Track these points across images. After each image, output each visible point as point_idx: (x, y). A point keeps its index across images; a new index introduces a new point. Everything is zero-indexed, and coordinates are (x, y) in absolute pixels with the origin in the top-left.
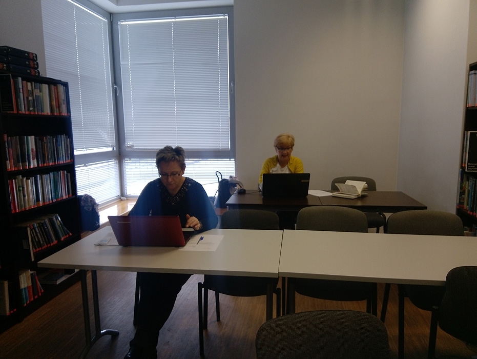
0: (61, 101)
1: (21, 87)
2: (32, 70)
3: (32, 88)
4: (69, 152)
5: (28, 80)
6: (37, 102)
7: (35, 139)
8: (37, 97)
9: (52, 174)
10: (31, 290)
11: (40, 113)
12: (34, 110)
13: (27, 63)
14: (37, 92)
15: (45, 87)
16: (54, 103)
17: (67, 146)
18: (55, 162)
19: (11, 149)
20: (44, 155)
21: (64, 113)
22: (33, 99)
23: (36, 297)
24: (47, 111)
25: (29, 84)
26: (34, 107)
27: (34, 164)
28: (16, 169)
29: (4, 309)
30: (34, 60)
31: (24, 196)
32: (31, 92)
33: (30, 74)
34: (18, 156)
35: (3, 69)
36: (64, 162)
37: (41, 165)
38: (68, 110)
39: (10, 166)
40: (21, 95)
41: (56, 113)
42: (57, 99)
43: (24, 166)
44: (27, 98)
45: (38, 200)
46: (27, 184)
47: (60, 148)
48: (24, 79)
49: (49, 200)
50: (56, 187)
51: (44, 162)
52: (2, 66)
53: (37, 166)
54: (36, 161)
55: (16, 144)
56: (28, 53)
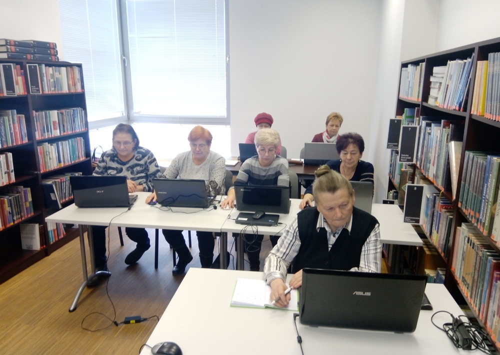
0: (76, 80)
1: (44, 71)
2: (53, 57)
3: (53, 72)
5: (50, 66)
6: (57, 83)
7: (58, 113)
8: (57, 79)
9: (70, 141)
10: (56, 232)
11: (60, 92)
12: (55, 90)
13: (49, 52)
14: (57, 75)
15: (63, 69)
16: (71, 82)
17: (82, 117)
18: (73, 131)
19: (38, 123)
20: (64, 126)
21: (79, 90)
22: (55, 82)
23: (60, 237)
24: (65, 90)
25: (51, 69)
26: (55, 87)
27: (57, 133)
28: (43, 138)
29: (37, 245)
30: (54, 49)
31: (50, 159)
32: (53, 76)
33: (51, 61)
34: (44, 127)
35: (31, 60)
36: (80, 130)
37: (62, 134)
38: (83, 87)
39: (38, 136)
40: (45, 78)
41: (73, 91)
42: (73, 79)
43: (48, 135)
44: (49, 80)
45: (60, 162)
46: (51, 149)
47: (76, 119)
48: (46, 65)
49: (68, 162)
50: (73, 151)
51: (64, 132)
52: (29, 56)
53: (59, 135)
54: (58, 130)
55: (42, 119)
56: (49, 43)
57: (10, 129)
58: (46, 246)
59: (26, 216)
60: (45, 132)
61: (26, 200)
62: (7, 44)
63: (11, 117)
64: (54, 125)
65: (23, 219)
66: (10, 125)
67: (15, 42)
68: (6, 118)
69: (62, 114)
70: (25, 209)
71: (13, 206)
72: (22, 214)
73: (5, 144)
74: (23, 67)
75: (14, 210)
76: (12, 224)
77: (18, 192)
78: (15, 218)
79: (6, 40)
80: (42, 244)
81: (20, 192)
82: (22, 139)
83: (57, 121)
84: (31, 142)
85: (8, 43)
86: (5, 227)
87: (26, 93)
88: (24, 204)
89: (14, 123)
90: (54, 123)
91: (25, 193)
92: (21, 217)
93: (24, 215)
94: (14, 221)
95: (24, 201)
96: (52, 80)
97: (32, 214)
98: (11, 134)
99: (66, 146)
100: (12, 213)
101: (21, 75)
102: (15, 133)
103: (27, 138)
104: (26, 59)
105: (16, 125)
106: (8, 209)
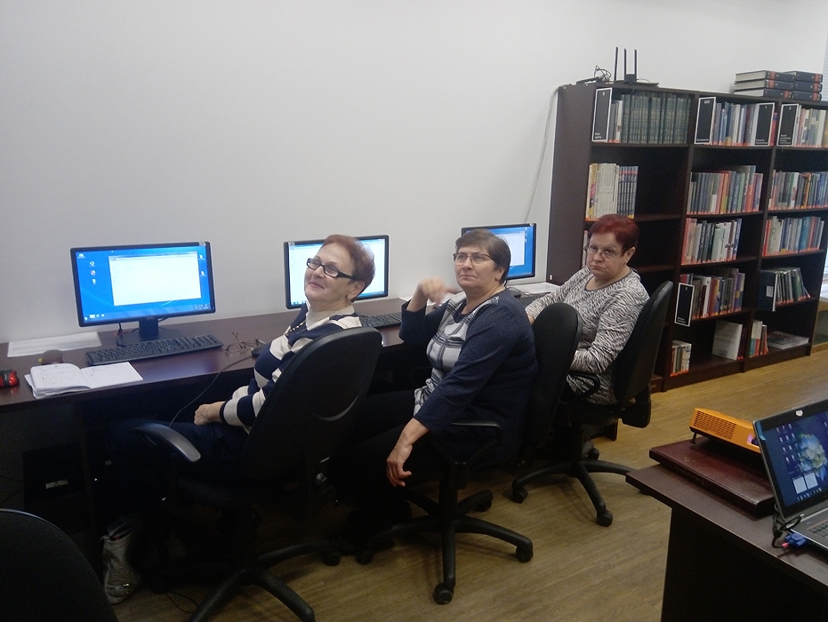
1: (799, 116)
2: (815, 94)
3: (809, 117)
5: (805, 107)
6: (810, 134)
7: (799, 176)
8: (813, 127)
10: (759, 344)
11: (811, 146)
12: (805, 143)
13: (811, 87)
14: (813, 121)
15: (823, 113)
18: (813, 205)
19: (776, 187)
20: (804, 196)
22: (808, 130)
23: (761, 353)
24: (818, 144)
25: (808, 111)
26: (807, 139)
27: (791, 206)
28: (775, 209)
29: (733, 353)
30: (819, 83)
31: (774, 240)
33: (811, 100)
35: (788, 98)
37: (797, 208)
39: (771, 206)
40: (797, 125)
44: (802, 128)
45: (783, 246)
46: (779, 226)
47: (821, 188)
49: (795, 249)
50: (804, 235)
51: (801, 205)
52: (787, 94)
53: (793, 208)
54: (793, 203)
55: (782, 182)
56: (814, 75)
57: (744, 191)
58: (744, 358)
59: (732, 310)
60: (780, 202)
61: (738, 289)
62: (766, 78)
63: (749, 174)
65: (729, 311)
66: (744, 185)
67: (776, 73)
68: (744, 175)
69: (806, 178)
70: (734, 300)
71: (723, 291)
72: (730, 305)
73: (734, 208)
74: (777, 110)
75: (723, 297)
76: (717, 314)
77: (731, 276)
78: (721, 308)
79: (767, 72)
80: (739, 355)
81: (732, 276)
82: (753, 207)
83: (796, 188)
84: (761, 212)
85: (768, 75)
86: (710, 315)
87: (772, 145)
88: (735, 293)
89: (750, 183)
91: (739, 279)
92: (728, 309)
93: (731, 307)
94: (720, 311)
95: (734, 289)
96: (805, 129)
97: (740, 309)
98: (743, 196)
99: (796, 226)
100: (720, 301)
102: (748, 197)
103: (758, 206)
104: (783, 97)
105: (752, 186)
106: (718, 293)
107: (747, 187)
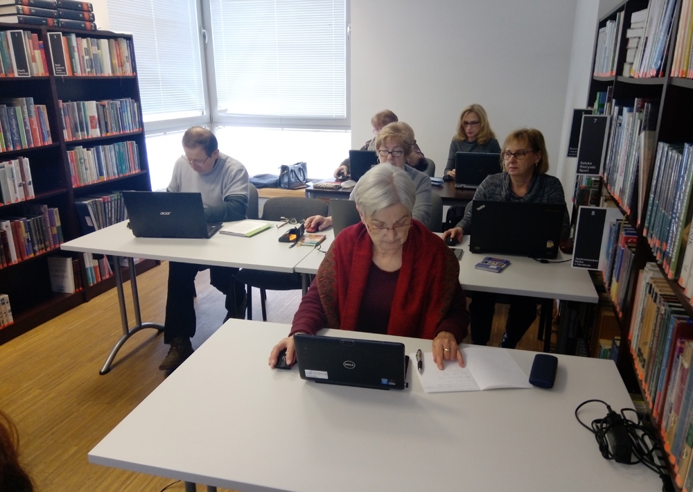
0: (124, 58)
1: (74, 44)
2: (88, 23)
3: (88, 46)
4: (137, 120)
5: (84, 36)
6: (95, 62)
7: (97, 104)
8: (95, 55)
9: (116, 145)
10: (98, 270)
11: (99, 75)
12: (91, 72)
13: (81, 15)
14: (94, 50)
15: (104, 42)
16: (116, 61)
17: (134, 112)
18: (120, 131)
19: (67, 117)
20: (106, 123)
21: (129, 73)
22: (91, 59)
23: (104, 278)
24: (108, 72)
25: (84, 41)
26: (92, 67)
27: (96, 133)
28: (74, 139)
29: (70, 287)
30: (89, 12)
31: (86, 169)
32: (87, 51)
33: (85, 28)
34: (76, 124)
35: (53, 26)
36: (132, 131)
37: (104, 135)
38: (134, 69)
39: (67, 136)
40: (76, 54)
41: (119, 73)
42: (119, 56)
43: (83, 135)
44: (83, 57)
45: (101, 174)
46: (89, 155)
47: (125, 115)
48: (78, 35)
49: (114, 175)
50: (121, 160)
51: (107, 132)
52: (50, 21)
53: (99, 136)
54: (98, 130)
55: (73, 111)
56: (81, 4)
57: (25, 125)
58: (83, 287)
59: (53, 247)
60: (77, 131)
61: (52, 224)
62: (17, 3)
63: (26, 107)
64: (91, 122)
65: (49, 249)
66: (24, 119)
68: (18, 109)
69: (104, 106)
70: (51, 236)
71: (33, 231)
72: (47, 243)
73: (18, 144)
74: (42, 37)
75: (34, 237)
76: (32, 255)
77: (41, 213)
78: (36, 248)
80: (77, 286)
82: (43, 139)
83: (97, 117)
84: (57, 144)
86: (22, 259)
87: (48, 75)
88: (49, 229)
89: (30, 116)
90: (92, 118)
91: (51, 215)
92: (46, 248)
93: (50, 243)
94: (35, 252)
95: (49, 226)
96: (87, 57)
98: (27, 132)
99: (109, 152)
100: (31, 241)
101: (40, 48)
102: (33, 131)
103: (50, 138)
104: (46, 24)
105: (34, 119)
106: (25, 235)
107: (27, 119)
